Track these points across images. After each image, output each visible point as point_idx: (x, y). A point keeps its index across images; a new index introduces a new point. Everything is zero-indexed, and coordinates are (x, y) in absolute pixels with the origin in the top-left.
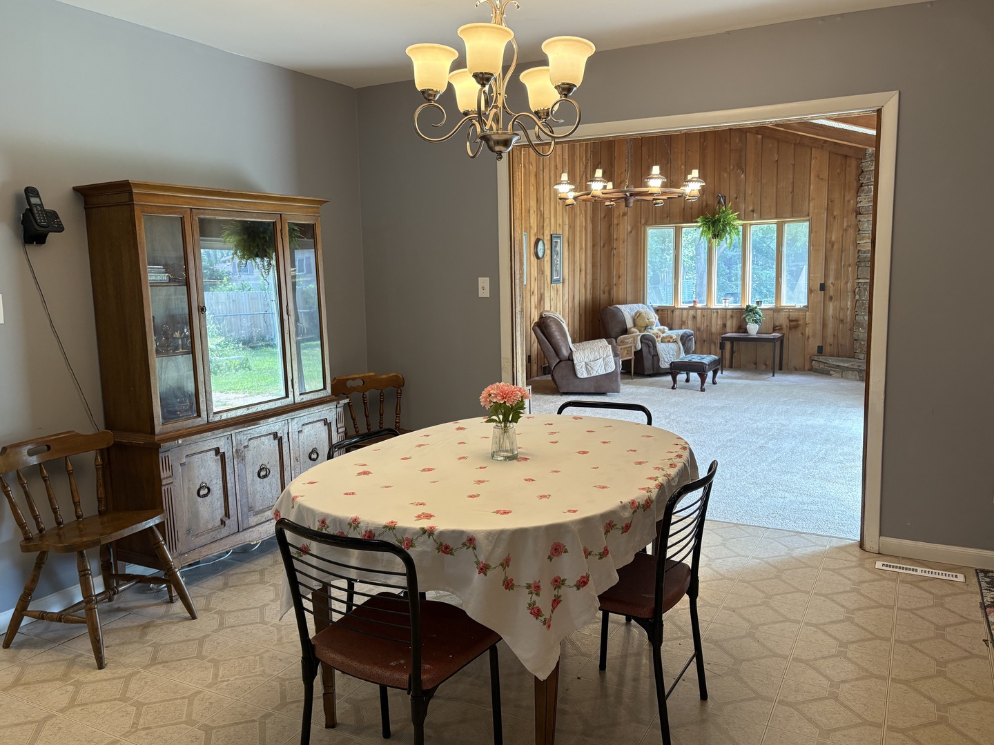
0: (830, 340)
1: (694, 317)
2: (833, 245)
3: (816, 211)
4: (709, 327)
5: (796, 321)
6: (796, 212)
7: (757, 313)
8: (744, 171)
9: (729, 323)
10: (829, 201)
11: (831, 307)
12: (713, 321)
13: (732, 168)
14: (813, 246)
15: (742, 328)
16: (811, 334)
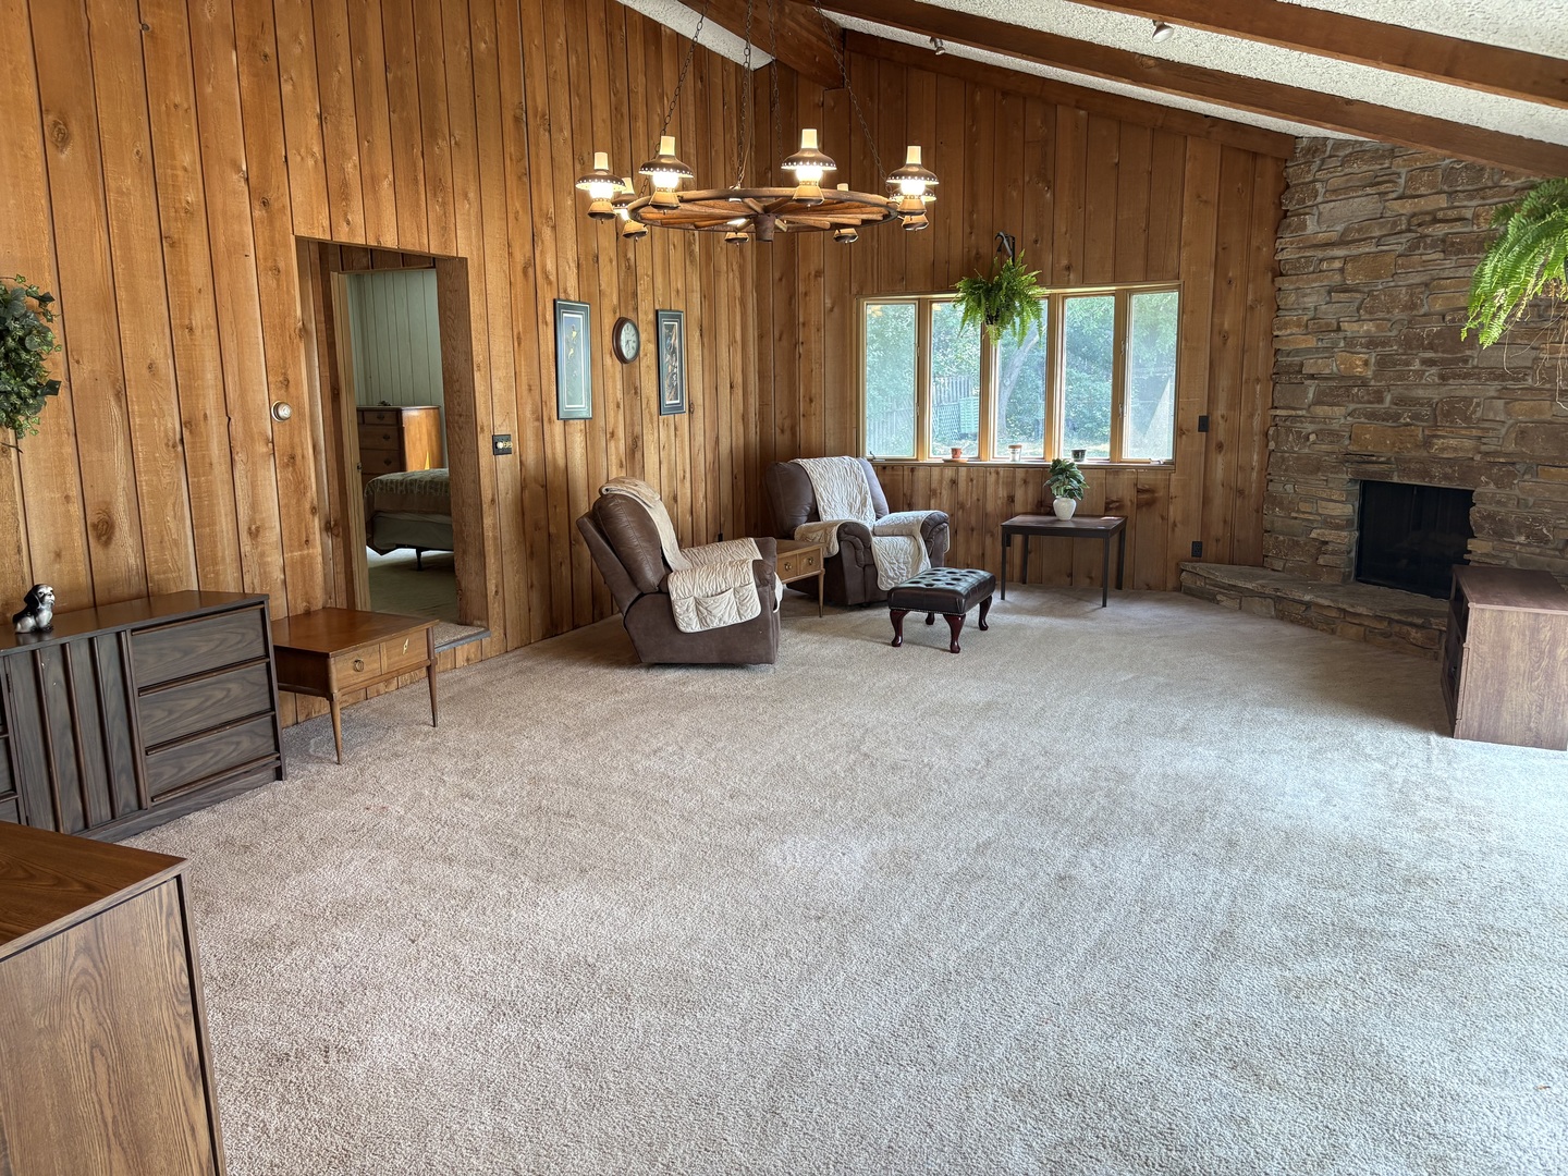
0: (1217, 529)
1: (954, 482)
2: (1225, 339)
3: (1193, 268)
4: (981, 501)
5: (1150, 491)
6: (1153, 273)
7: (1074, 477)
8: (1051, 185)
9: (1019, 494)
10: (1220, 249)
11: (1220, 464)
12: (990, 491)
13: (1027, 179)
14: (1186, 340)
15: (1044, 506)
16: (1179, 519)
